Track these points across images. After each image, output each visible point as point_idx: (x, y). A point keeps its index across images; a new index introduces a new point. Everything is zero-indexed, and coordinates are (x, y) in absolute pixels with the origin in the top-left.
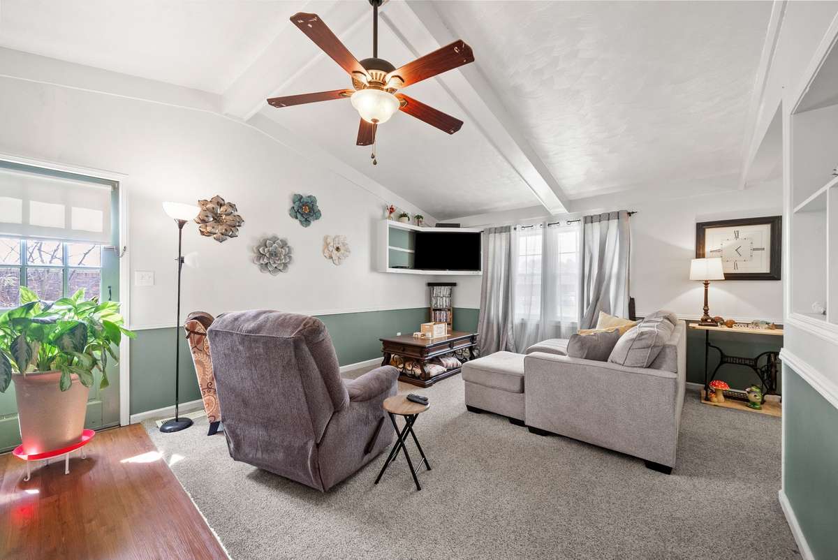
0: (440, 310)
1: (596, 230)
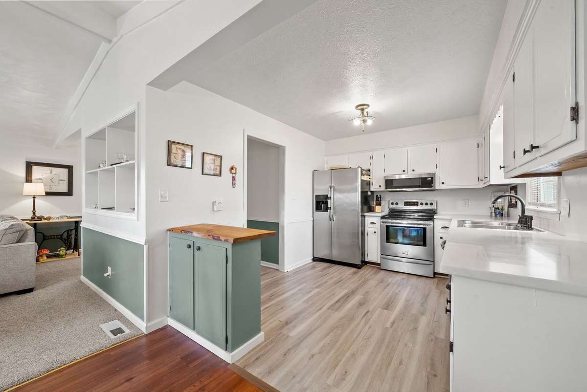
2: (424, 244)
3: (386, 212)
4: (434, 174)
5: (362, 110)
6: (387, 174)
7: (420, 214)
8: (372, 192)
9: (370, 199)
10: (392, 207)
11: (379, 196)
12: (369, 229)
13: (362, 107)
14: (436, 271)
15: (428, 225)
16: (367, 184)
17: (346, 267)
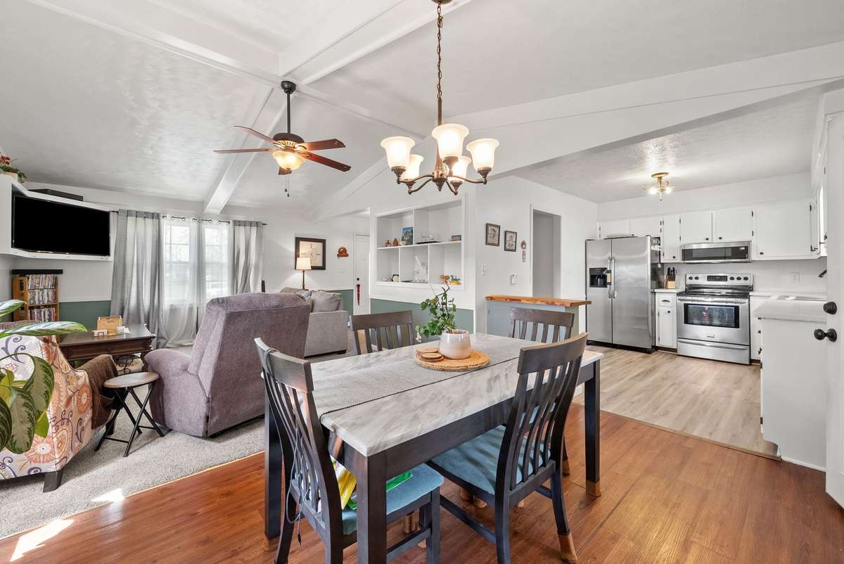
0: (38, 307)
1: (242, 231)
2: (737, 326)
3: (682, 288)
4: (749, 242)
5: (660, 178)
6: (684, 242)
7: (730, 291)
8: (662, 264)
9: (659, 272)
10: (689, 282)
11: (672, 269)
12: (661, 308)
13: (659, 176)
14: (752, 358)
15: (742, 303)
16: (656, 255)
17: (630, 352)
